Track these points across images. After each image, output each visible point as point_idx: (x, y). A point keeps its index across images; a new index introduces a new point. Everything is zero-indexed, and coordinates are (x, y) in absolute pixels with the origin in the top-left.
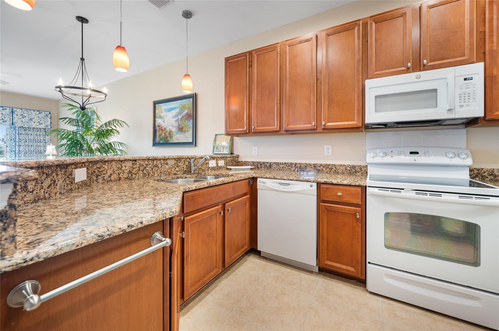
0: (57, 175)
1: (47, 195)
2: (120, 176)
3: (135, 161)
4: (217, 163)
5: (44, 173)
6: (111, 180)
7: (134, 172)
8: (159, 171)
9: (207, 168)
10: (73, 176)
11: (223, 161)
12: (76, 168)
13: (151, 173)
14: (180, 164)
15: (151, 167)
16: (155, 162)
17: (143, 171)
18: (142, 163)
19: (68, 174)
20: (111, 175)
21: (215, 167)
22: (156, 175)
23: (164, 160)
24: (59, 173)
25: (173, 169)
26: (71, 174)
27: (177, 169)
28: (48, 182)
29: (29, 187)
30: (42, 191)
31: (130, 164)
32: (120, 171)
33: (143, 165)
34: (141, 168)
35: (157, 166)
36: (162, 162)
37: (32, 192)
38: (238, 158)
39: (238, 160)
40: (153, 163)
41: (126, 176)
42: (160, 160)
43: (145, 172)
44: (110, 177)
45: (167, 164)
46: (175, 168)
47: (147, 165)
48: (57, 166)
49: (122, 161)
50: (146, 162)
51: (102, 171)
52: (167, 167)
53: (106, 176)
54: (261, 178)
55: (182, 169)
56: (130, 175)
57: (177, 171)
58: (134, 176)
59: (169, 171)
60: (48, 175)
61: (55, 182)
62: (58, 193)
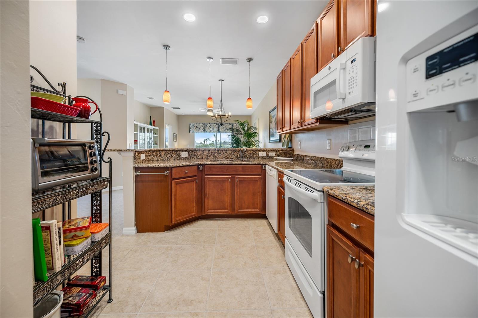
0: (173, 153)
1: (168, 159)
2: (203, 157)
3: (209, 150)
4: (267, 154)
5: (167, 152)
6: (199, 158)
7: (209, 155)
8: (221, 156)
9: (257, 157)
10: (181, 155)
11: (274, 153)
12: (182, 152)
13: (218, 157)
14: (235, 153)
15: (217, 154)
16: (219, 151)
17: (213, 155)
18: (213, 151)
19: (178, 154)
20: (199, 156)
21: (265, 157)
22: (220, 158)
23: (225, 150)
24: (174, 153)
25: (230, 156)
26: (179, 154)
27: (233, 156)
28: (169, 155)
29: (162, 156)
30: (167, 158)
31: (207, 151)
32: (203, 155)
33: (213, 153)
34: (212, 154)
35: (221, 153)
36: (224, 151)
37: (163, 157)
38: (293, 151)
39: (293, 153)
40: (219, 152)
41: (205, 157)
42: (222, 150)
43: (214, 156)
44: (199, 157)
45: (227, 153)
46: (232, 155)
47: (215, 153)
48: (173, 151)
49: (203, 150)
50: (215, 151)
51: (196, 154)
52: (227, 154)
53: (198, 156)
54: (269, 165)
55: (237, 156)
56: (207, 157)
57: (233, 157)
58: (209, 157)
59: (228, 156)
60: (169, 153)
61: (172, 155)
62: (173, 160)
